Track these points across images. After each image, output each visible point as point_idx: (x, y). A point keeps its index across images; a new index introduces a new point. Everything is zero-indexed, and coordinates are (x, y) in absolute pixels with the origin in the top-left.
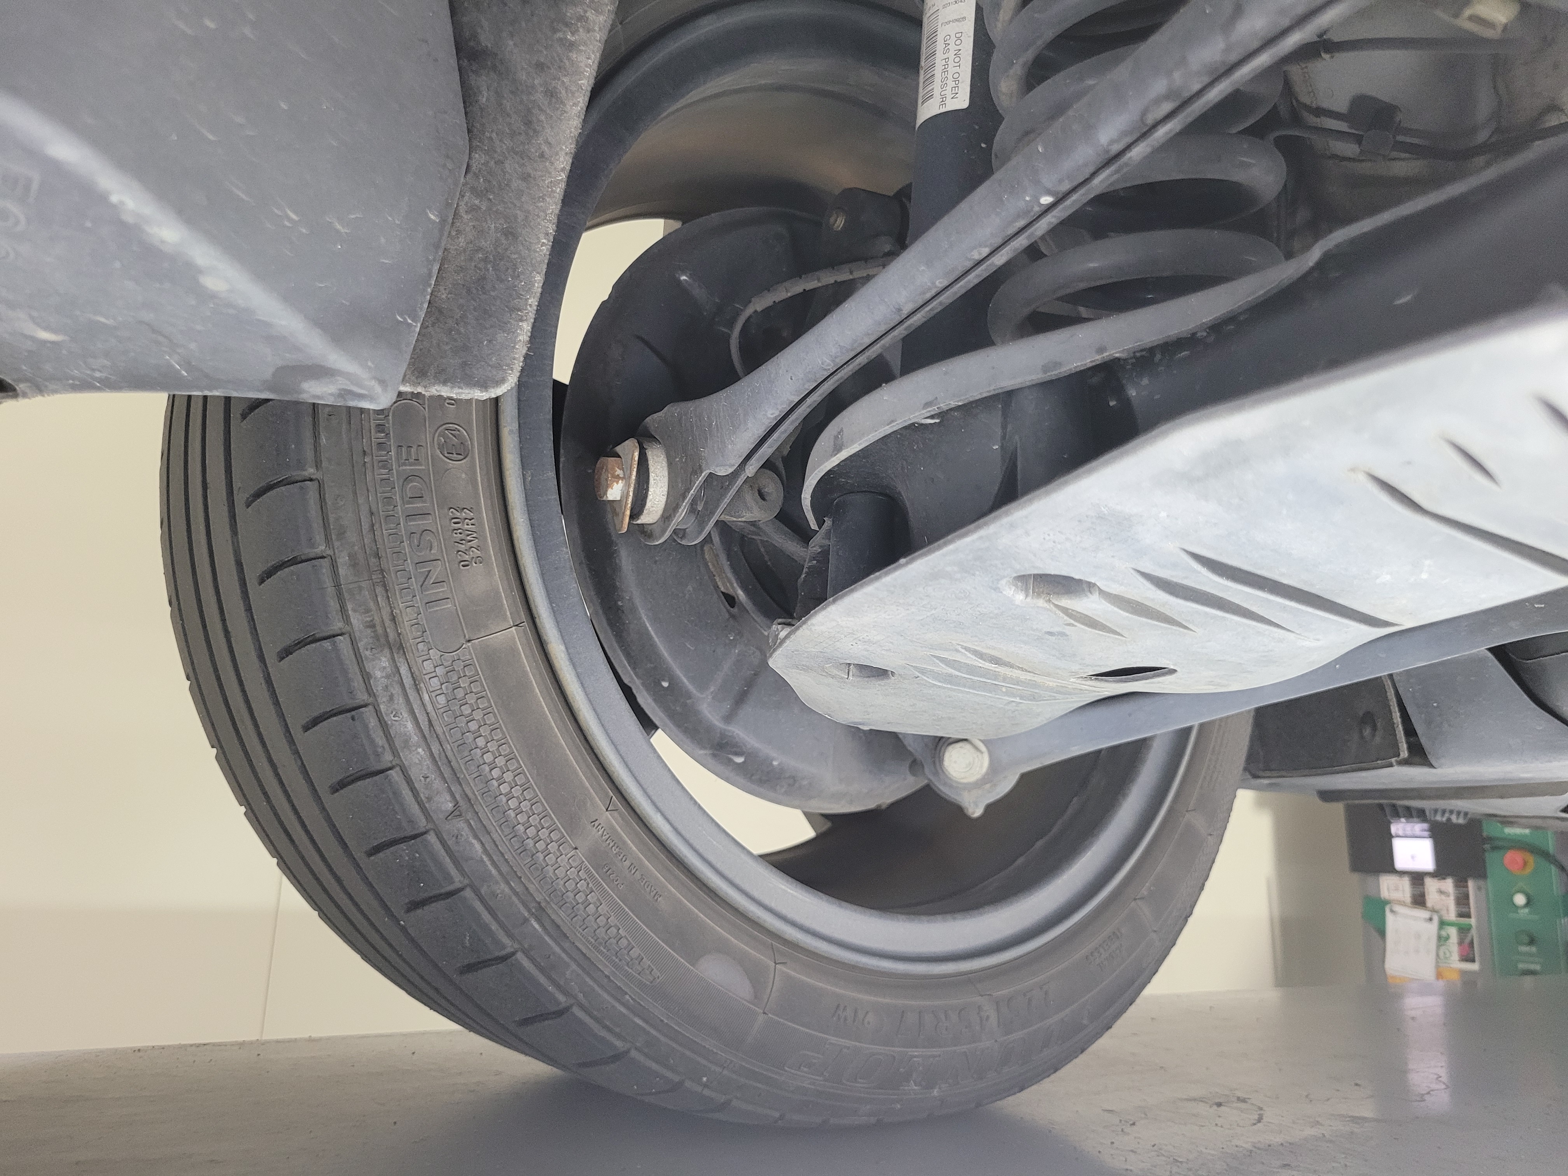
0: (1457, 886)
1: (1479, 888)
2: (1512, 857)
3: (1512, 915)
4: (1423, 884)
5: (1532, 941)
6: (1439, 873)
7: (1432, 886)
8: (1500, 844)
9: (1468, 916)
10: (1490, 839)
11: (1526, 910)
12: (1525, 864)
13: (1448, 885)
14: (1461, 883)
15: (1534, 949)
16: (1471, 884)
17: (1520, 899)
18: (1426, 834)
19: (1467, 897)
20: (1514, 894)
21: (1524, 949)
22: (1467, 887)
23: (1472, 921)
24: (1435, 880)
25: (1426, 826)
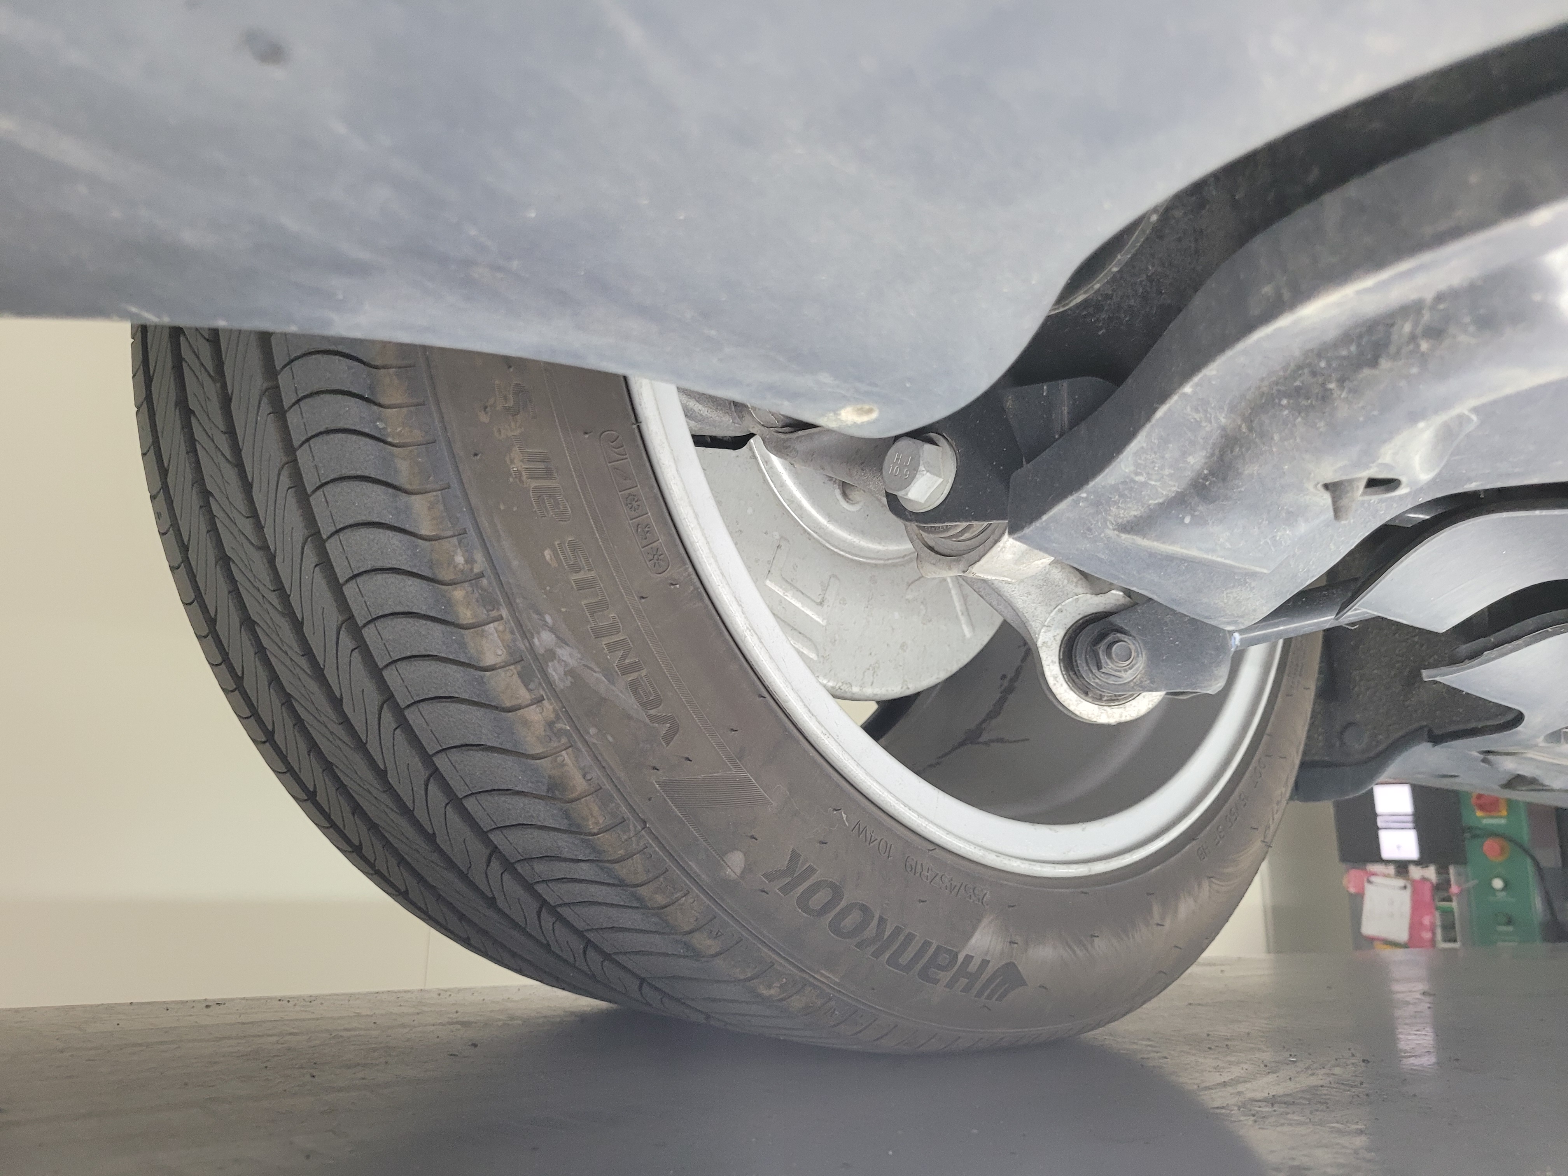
0: (1438, 873)
1: (1459, 874)
2: (1490, 845)
3: (1491, 898)
4: (1407, 872)
5: (1509, 922)
6: (1422, 862)
8: (1479, 833)
9: (1449, 899)
10: (1470, 829)
11: (1504, 893)
12: (1502, 850)
13: (1431, 873)
14: (1442, 870)
16: (1452, 870)
17: (1498, 884)
18: (1411, 825)
19: (1448, 882)
20: (1492, 879)
21: (1502, 928)
22: (1447, 874)
23: (1454, 905)
24: (1419, 868)
25: (1410, 818)
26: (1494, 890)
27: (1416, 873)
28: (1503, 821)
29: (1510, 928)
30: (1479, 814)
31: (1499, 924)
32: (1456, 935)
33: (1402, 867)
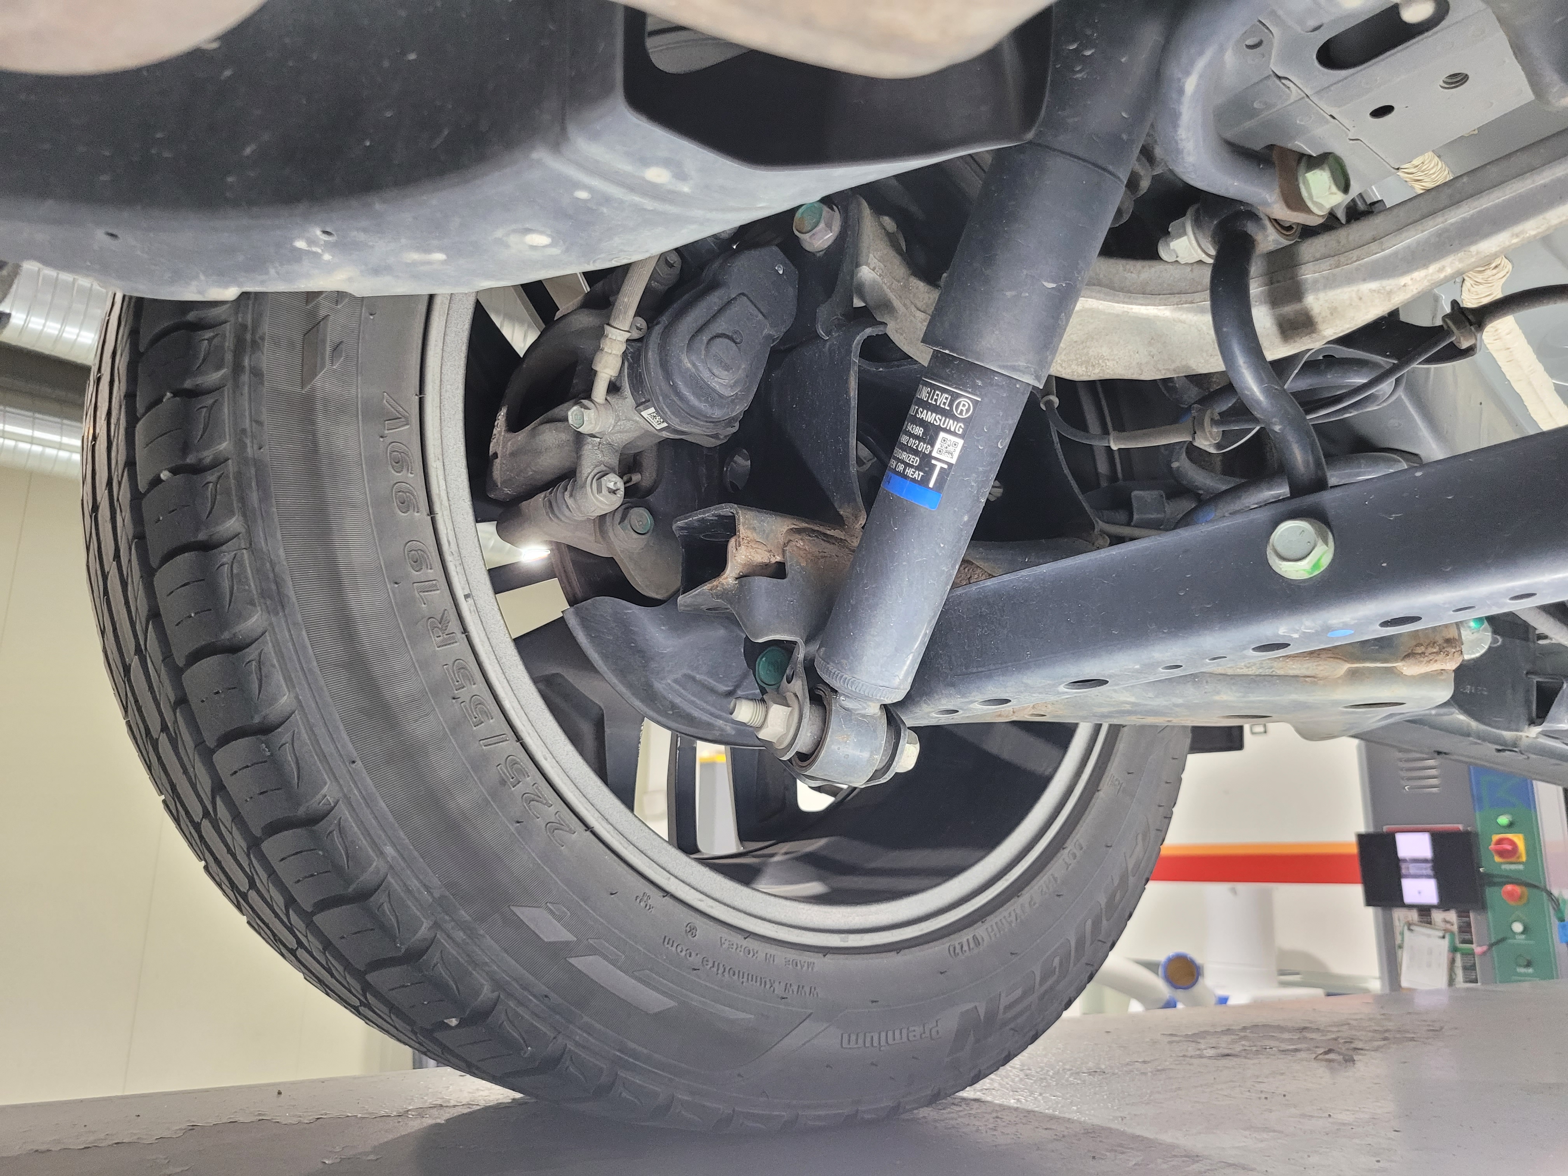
26: (1514, 933)
27: (1438, 916)
28: (1521, 867)
29: (1530, 970)
30: (1497, 859)
31: (1520, 966)
32: (1476, 976)
33: (1424, 911)
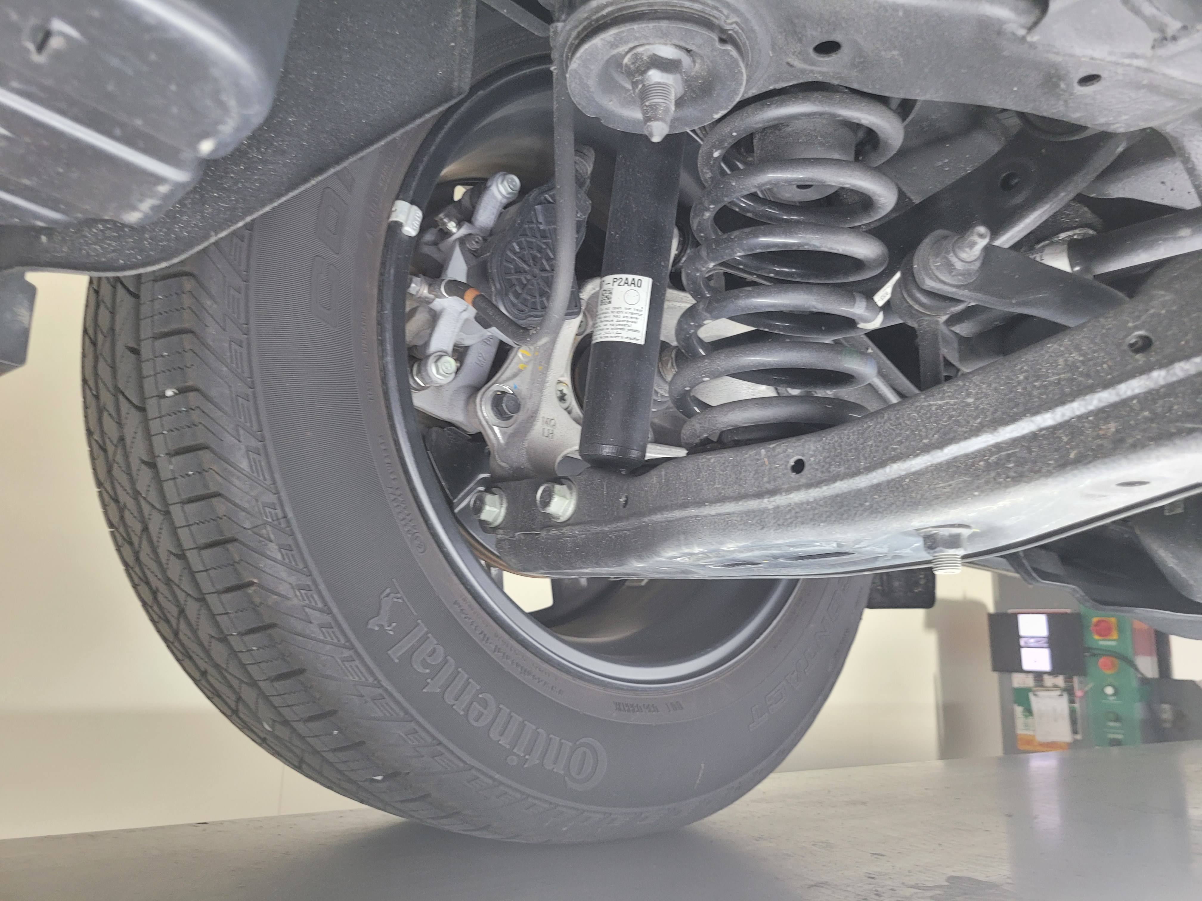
0: (1066, 681)
1: (1081, 683)
2: (1104, 662)
3: (1104, 701)
4: (1043, 679)
5: (1117, 719)
6: (1053, 673)
7: (1049, 681)
8: (1096, 652)
9: (1073, 701)
10: (1089, 649)
11: (1113, 698)
12: (1113, 666)
13: (1060, 681)
14: (1069, 679)
15: (1117, 724)
16: (1076, 680)
17: (1109, 690)
18: (1046, 645)
19: (1073, 688)
20: (1105, 687)
21: (1112, 724)
22: (1072, 682)
23: (1077, 705)
24: (1051, 677)
25: (1046, 640)
